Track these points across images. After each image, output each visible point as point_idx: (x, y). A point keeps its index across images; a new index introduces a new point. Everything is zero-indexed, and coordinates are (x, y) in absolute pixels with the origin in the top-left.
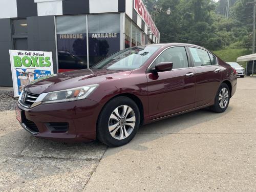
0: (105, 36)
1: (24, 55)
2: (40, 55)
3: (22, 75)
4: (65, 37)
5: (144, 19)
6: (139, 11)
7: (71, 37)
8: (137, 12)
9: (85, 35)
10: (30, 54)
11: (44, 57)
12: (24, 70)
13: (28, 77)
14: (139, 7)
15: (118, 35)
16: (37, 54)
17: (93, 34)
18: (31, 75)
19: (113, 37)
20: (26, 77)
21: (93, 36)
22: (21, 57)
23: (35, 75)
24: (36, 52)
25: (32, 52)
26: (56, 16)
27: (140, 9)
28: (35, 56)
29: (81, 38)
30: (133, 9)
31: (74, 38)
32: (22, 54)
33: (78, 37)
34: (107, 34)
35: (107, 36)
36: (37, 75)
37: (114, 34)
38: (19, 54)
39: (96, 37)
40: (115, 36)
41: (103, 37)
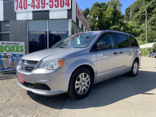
1: (6, 45)
2: (16, 44)
3: (3, 58)
4: (34, 33)
5: (83, 23)
7: (38, 33)
8: (79, 18)
9: (46, 32)
10: (10, 44)
11: (19, 45)
12: (5, 54)
13: (8, 58)
14: (80, 16)
15: (67, 32)
16: (15, 44)
18: (10, 57)
19: (64, 33)
20: (6, 59)
21: (52, 33)
22: (4, 45)
23: (12, 57)
24: (14, 42)
25: (11, 42)
26: (28, 20)
28: (13, 45)
29: (44, 33)
30: (76, 17)
31: (39, 33)
32: (5, 44)
33: (42, 33)
34: (60, 32)
35: (60, 33)
36: (14, 57)
37: (64, 31)
38: (2, 43)
39: (53, 33)
40: (66, 33)
41: (58, 33)
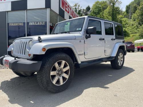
0: (37, 24)
6: (66, 10)
9: (24, 23)
15: (46, 23)
17: (30, 23)
19: (42, 24)
27: (67, 9)
34: (38, 23)
35: (38, 24)
37: (43, 22)
39: (32, 24)
40: (44, 24)
41: (36, 24)
